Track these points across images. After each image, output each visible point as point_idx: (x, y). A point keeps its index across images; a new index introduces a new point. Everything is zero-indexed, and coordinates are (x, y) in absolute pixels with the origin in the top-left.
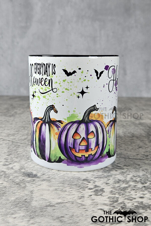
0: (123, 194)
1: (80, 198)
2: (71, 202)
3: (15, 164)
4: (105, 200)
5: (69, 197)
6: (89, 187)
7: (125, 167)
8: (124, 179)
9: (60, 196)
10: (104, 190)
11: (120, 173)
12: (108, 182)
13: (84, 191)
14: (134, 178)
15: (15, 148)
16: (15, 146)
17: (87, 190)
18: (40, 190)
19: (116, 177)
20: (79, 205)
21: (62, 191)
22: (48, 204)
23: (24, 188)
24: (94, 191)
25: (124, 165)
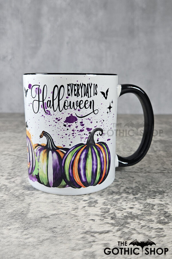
0: (114, 205)
1: (74, 209)
2: (65, 214)
3: (17, 178)
4: (97, 211)
5: (63, 209)
6: (84, 199)
7: (120, 180)
8: (117, 191)
9: (56, 208)
10: (98, 201)
11: (115, 185)
12: (102, 194)
13: (79, 203)
14: (127, 190)
15: (19, 163)
16: (20, 161)
17: (81, 202)
18: (37, 203)
19: (111, 189)
20: (72, 216)
21: (58, 203)
22: (43, 215)
23: (23, 200)
24: (88, 203)
25: (120, 178)
